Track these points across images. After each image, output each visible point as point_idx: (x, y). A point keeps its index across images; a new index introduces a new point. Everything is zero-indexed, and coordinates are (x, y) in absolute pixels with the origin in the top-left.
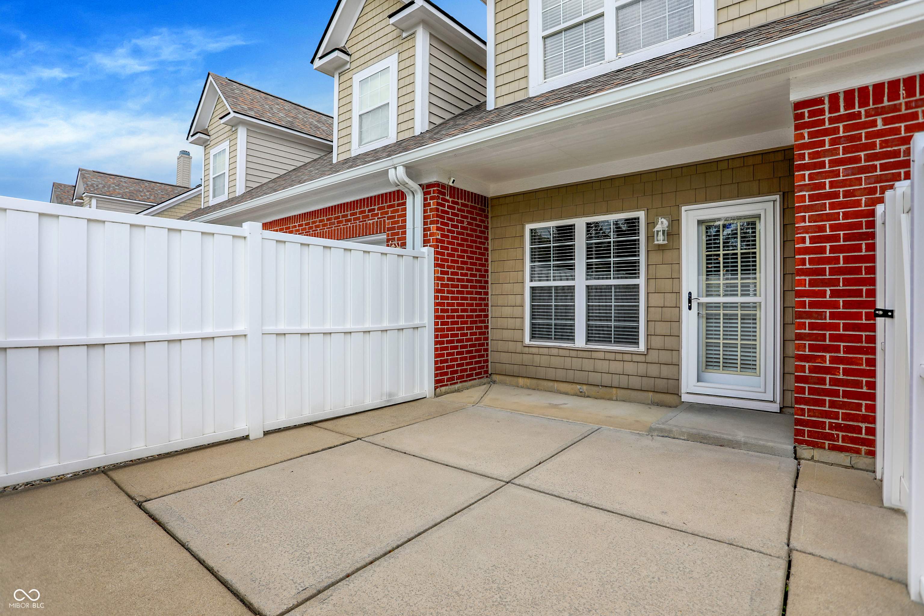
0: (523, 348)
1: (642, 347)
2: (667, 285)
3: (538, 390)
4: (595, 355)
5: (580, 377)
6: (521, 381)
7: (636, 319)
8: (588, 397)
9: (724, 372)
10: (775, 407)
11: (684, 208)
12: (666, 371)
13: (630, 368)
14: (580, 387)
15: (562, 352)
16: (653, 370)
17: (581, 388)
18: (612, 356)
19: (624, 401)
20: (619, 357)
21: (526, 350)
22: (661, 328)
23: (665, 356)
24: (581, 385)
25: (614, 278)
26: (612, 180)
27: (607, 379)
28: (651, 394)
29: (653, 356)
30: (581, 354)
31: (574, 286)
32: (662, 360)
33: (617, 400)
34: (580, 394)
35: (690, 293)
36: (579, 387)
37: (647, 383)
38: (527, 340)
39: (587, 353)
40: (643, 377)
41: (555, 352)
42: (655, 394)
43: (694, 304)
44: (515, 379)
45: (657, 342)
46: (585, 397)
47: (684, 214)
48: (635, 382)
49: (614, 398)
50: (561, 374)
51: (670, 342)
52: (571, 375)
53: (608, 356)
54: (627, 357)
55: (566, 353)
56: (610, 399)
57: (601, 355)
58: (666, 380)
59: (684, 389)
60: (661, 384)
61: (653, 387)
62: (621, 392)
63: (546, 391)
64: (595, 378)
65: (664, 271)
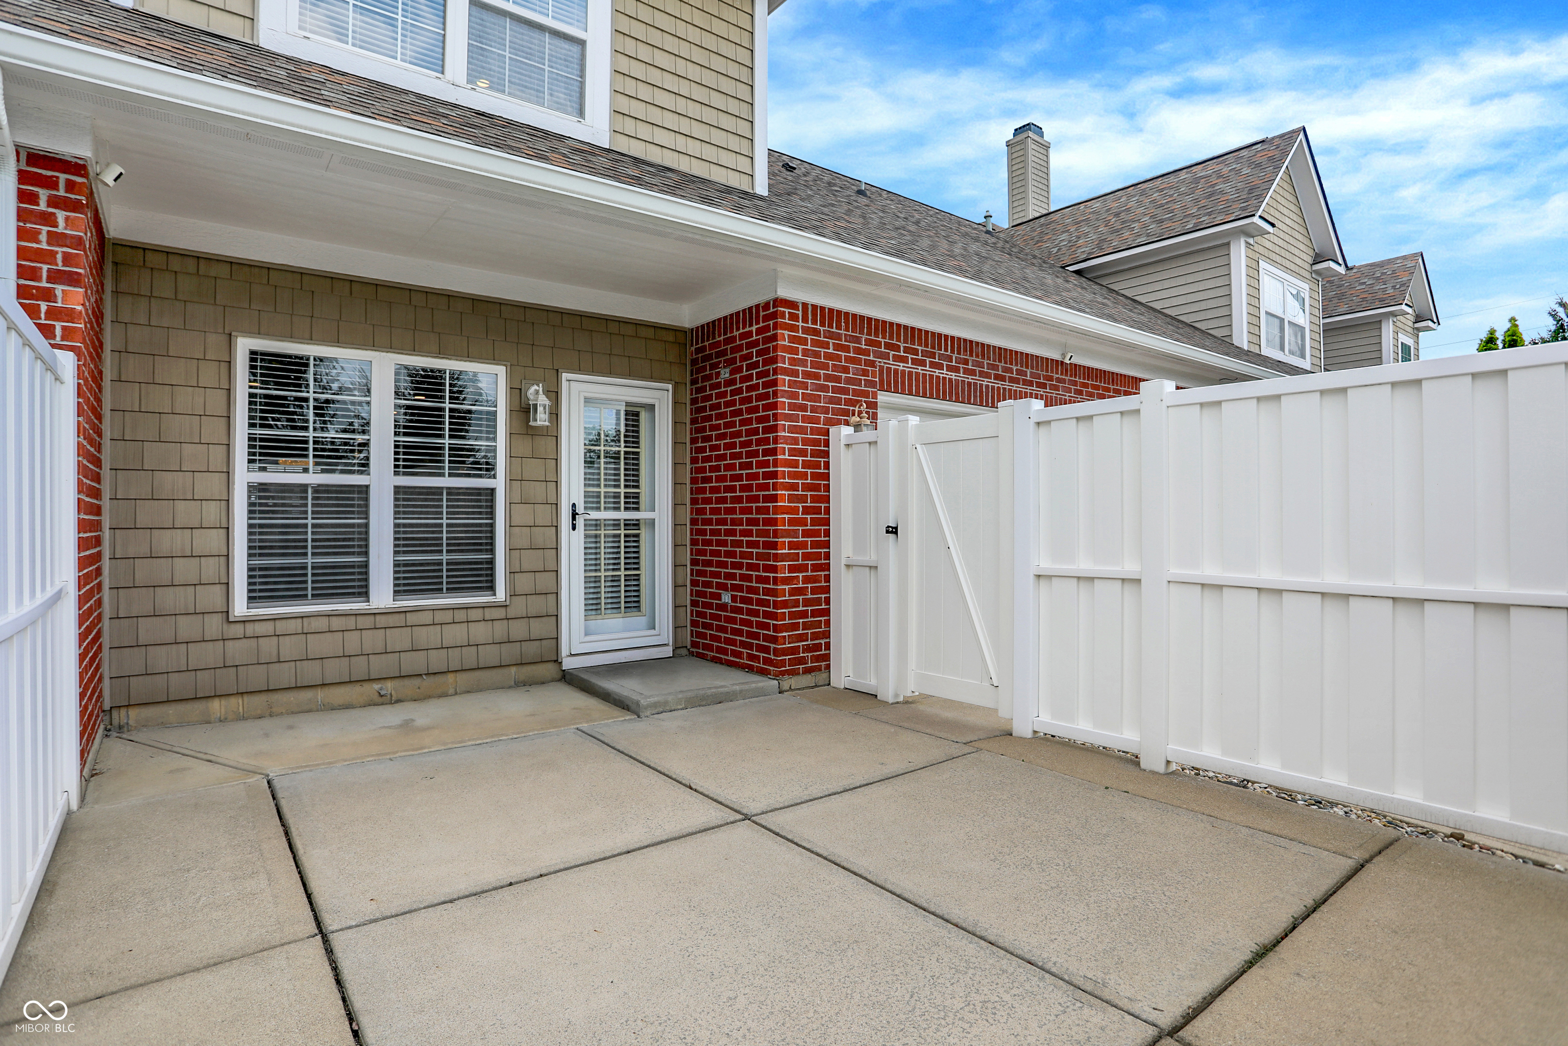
0: (225, 626)
1: (501, 594)
2: (538, 491)
3: (271, 716)
4: (412, 619)
5: (379, 665)
6: (217, 707)
7: (490, 547)
8: (398, 701)
9: (628, 614)
10: (668, 652)
11: (565, 376)
12: (539, 628)
13: (480, 632)
14: (380, 686)
15: (336, 623)
16: (518, 630)
17: (381, 689)
18: (447, 616)
19: (468, 692)
20: (461, 615)
21: (238, 630)
22: (530, 560)
23: (537, 605)
24: (382, 681)
25: (450, 475)
26: (450, 297)
27: (437, 660)
28: (513, 670)
29: (519, 607)
30: (382, 621)
31: (367, 487)
32: (532, 612)
33: (456, 694)
34: (381, 700)
35: (574, 505)
36: (376, 686)
37: (510, 652)
38: (240, 607)
39: (397, 616)
40: (502, 645)
41: (317, 624)
42: (520, 668)
43: (580, 522)
44: (199, 706)
45: (524, 583)
46: (391, 703)
47: (564, 384)
48: (490, 655)
49: (451, 691)
50: (335, 669)
51: (543, 582)
52: (360, 667)
53: (440, 617)
54: (475, 614)
55: (351, 622)
56: (444, 695)
57: (427, 618)
58: (538, 642)
59: (564, 651)
60: (532, 649)
61: (519, 657)
62: (462, 678)
63: (293, 713)
64: (413, 662)
65: (534, 469)
